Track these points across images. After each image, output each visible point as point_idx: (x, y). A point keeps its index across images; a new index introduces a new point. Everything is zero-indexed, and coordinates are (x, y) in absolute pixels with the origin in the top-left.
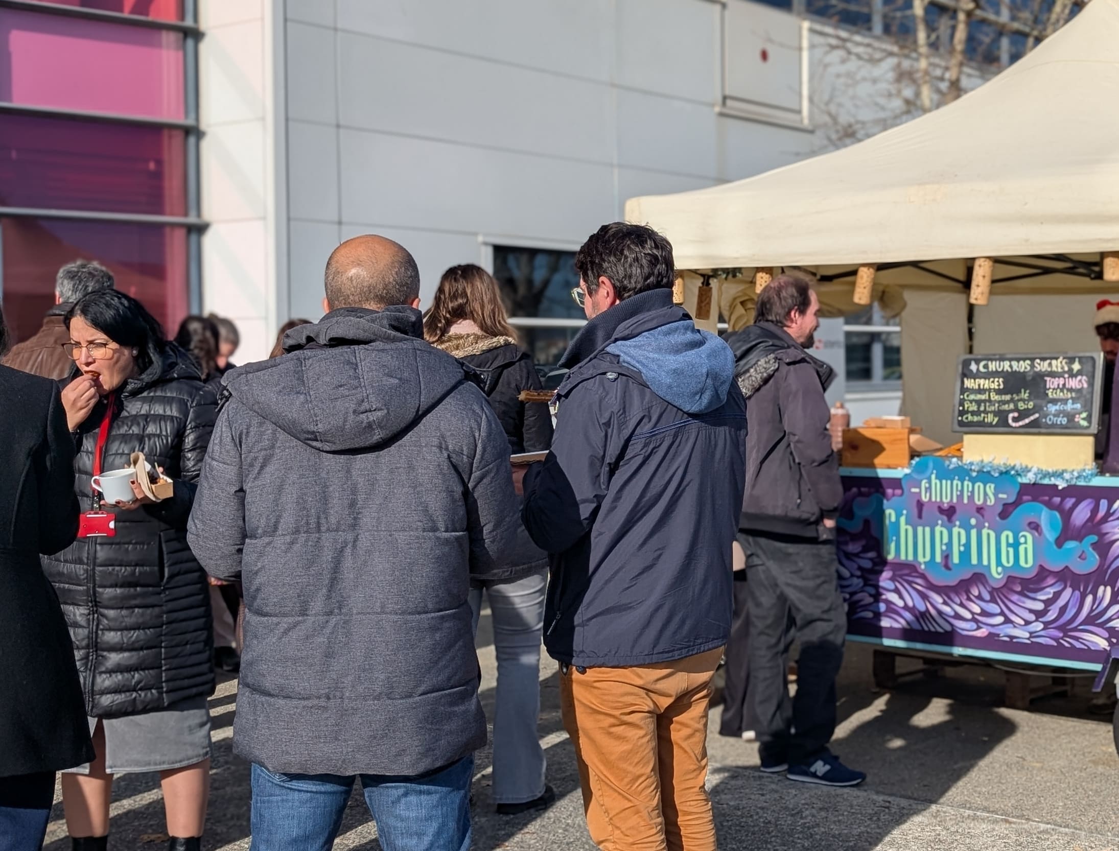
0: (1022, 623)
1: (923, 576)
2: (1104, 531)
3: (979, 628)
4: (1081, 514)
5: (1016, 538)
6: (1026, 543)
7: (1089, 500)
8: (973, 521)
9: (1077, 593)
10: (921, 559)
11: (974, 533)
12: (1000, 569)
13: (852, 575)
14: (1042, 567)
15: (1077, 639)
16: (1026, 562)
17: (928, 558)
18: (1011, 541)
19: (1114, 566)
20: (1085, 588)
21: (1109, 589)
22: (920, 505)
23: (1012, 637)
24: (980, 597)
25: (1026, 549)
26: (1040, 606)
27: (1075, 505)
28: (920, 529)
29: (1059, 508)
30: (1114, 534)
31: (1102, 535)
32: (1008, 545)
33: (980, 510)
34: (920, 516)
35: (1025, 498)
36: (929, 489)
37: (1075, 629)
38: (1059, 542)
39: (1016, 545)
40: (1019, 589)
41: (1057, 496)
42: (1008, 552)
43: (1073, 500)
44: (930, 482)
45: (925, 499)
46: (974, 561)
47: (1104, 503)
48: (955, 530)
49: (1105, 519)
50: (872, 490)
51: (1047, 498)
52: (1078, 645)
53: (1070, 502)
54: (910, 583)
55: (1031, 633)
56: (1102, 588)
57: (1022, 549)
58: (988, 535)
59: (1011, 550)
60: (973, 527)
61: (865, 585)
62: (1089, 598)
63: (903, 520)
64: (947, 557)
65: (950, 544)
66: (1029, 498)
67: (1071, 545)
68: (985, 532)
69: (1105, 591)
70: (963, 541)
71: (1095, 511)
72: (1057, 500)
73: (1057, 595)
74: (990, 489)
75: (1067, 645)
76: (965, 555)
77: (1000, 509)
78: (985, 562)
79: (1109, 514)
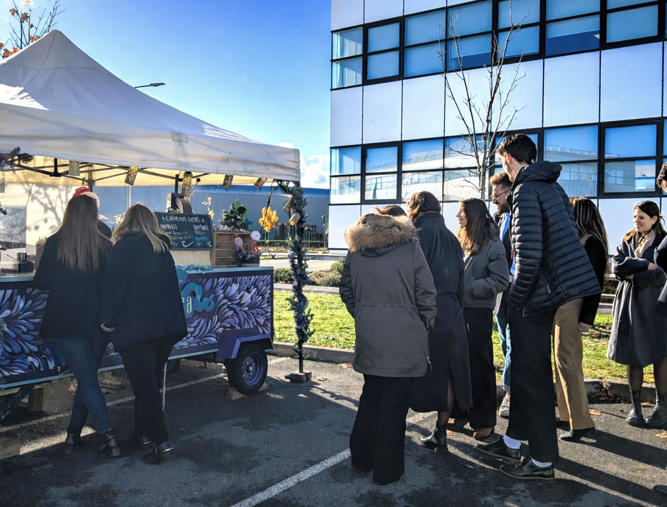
2: (216, 292)
4: (209, 285)
5: (186, 300)
6: (189, 302)
7: (211, 279)
9: (206, 321)
14: (195, 311)
15: (206, 341)
16: (189, 311)
18: (184, 302)
19: (219, 306)
20: (209, 318)
21: (217, 317)
23: (181, 347)
25: (189, 305)
26: (193, 329)
29: (201, 284)
30: (219, 292)
35: (189, 281)
37: (205, 337)
38: (202, 299)
43: (206, 279)
47: (216, 280)
49: (216, 287)
51: (196, 280)
52: (206, 343)
53: (205, 281)
55: (188, 343)
56: (214, 316)
62: (210, 321)
66: (191, 280)
67: (206, 300)
69: (215, 318)
71: (213, 283)
72: (200, 280)
73: (199, 323)
75: (202, 344)
79: (217, 284)
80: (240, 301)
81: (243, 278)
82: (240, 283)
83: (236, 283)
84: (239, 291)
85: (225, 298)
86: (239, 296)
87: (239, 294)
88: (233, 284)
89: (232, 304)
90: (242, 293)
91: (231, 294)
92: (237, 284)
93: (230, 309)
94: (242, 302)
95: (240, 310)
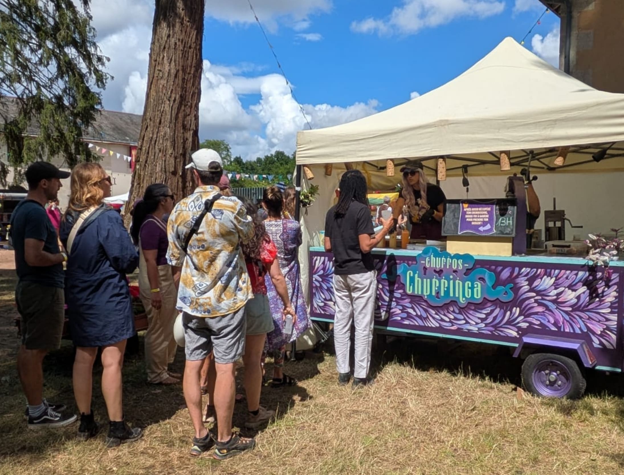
0: (474, 323)
1: (426, 301)
2: (517, 282)
3: (453, 325)
4: (505, 274)
5: (473, 285)
6: (477, 287)
7: (509, 268)
8: (451, 277)
9: (502, 310)
10: (425, 293)
11: (451, 282)
12: (464, 299)
14: (485, 298)
15: (501, 331)
16: (477, 296)
17: (428, 293)
18: (470, 286)
19: (521, 298)
20: (507, 308)
21: (518, 309)
22: (425, 269)
23: (469, 330)
24: (454, 312)
25: (477, 290)
26: (484, 316)
27: (502, 270)
28: (425, 280)
29: (494, 271)
30: (521, 283)
31: (516, 284)
32: (469, 288)
33: (455, 271)
34: (425, 274)
35: (477, 266)
36: (430, 262)
37: (501, 327)
38: (494, 287)
39: (472, 288)
40: (473, 308)
41: (494, 265)
42: (468, 291)
44: (430, 258)
45: (427, 266)
46: (451, 295)
47: (517, 269)
48: (443, 281)
49: (517, 277)
50: (402, 262)
51: (488, 266)
52: (502, 334)
53: (500, 268)
54: (419, 304)
55: (479, 328)
56: (515, 308)
57: (475, 290)
58: (459, 283)
59: (470, 290)
60: (451, 279)
61: (397, 305)
62: (508, 313)
63: (416, 275)
64: (438, 293)
65: (439, 287)
66: (479, 266)
67: (500, 288)
68: (457, 282)
69: (516, 310)
70: (446, 286)
71: (512, 273)
72: (493, 267)
73: (492, 311)
74: (460, 261)
75: (496, 334)
76: (447, 292)
77: (465, 271)
78: (457, 296)
79: (519, 274)
80: (558, 298)
81: (563, 271)
82: (556, 277)
83: (549, 275)
84: (556, 286)
85: (531, 290)
86: (555, 292)
87: (556, 289)
88: (545, 277)
89: (543, 299)
90: (561, 289)
91: (541, 288)
92: (551, 278)
93: (540, 304)
94: (559, 300)
95: (557, 308)
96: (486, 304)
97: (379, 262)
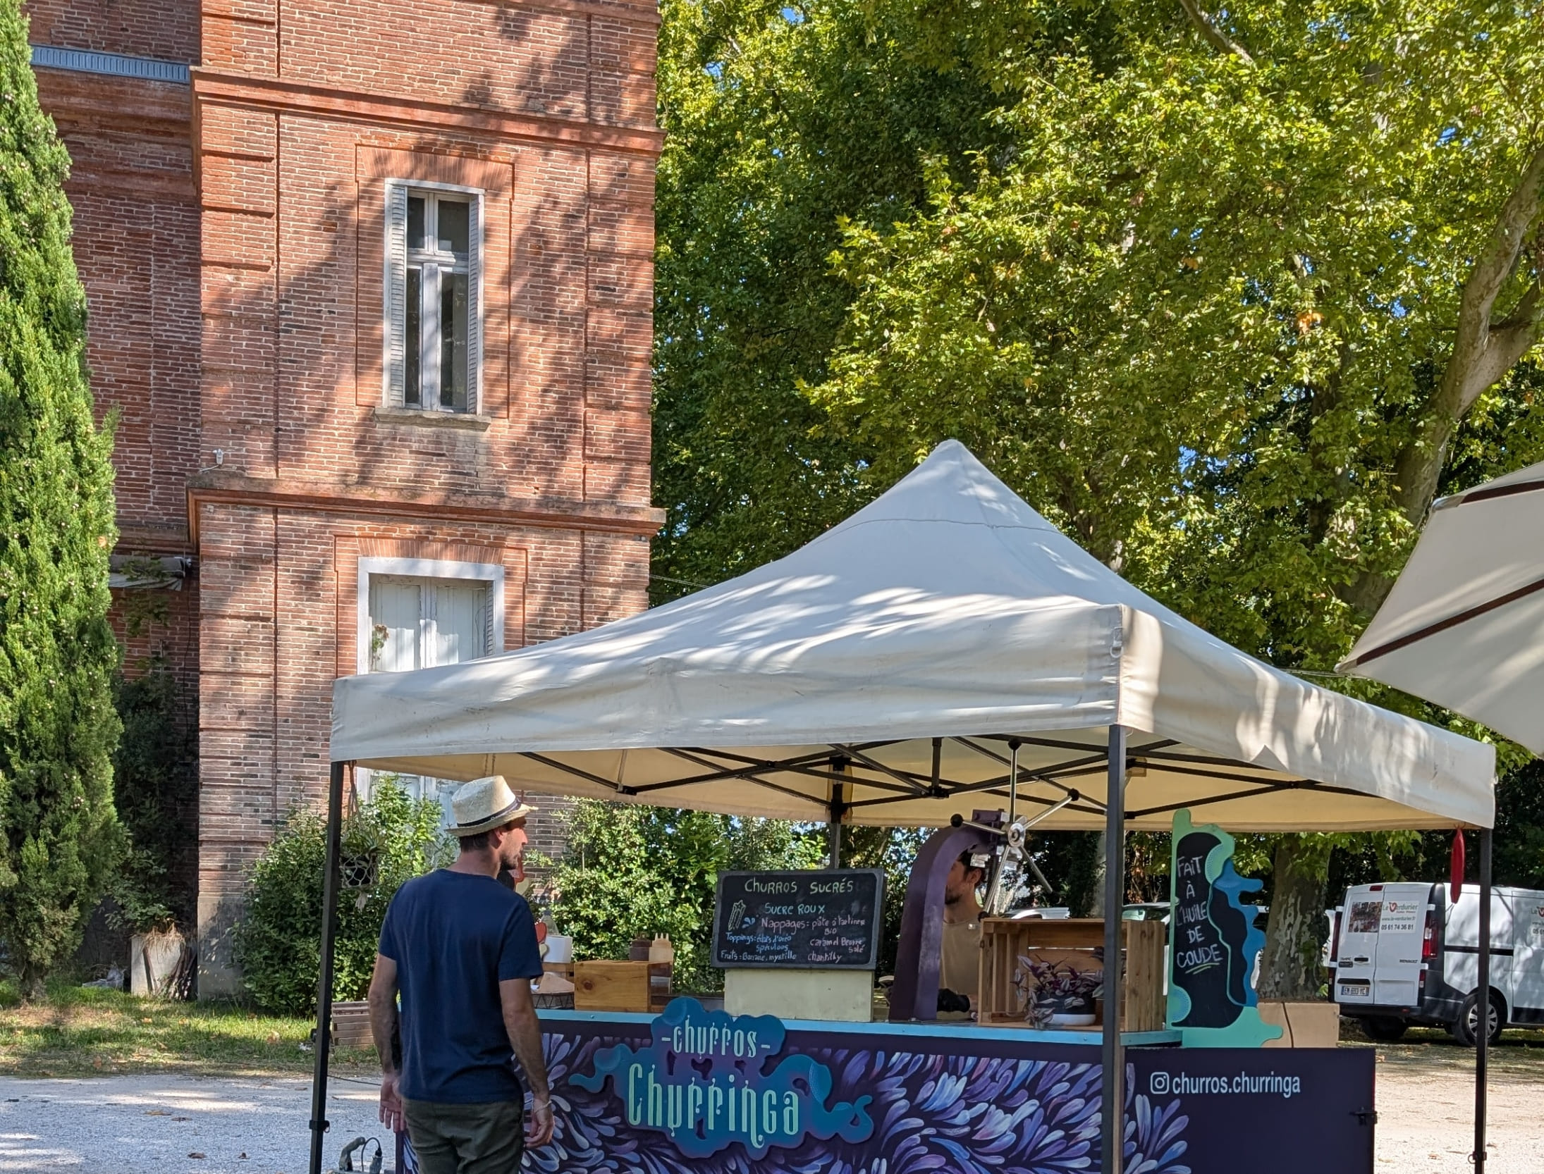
1: (673, 1146)
2: (882, 1090)
4: (855, 1069)
5: (780, 1098)
6: (791, 1105)
7: (864, 1052)
8: (732, 1079)
9: (848, 1166)
10: (671, 1125)
11: (732, 1092)
12: (761, 1137)
13: (592, 1146)
14: (807, 1134)
16: (791, 1129)
17: (679, 1124)
18: (774, 1102)
19: (891, 1133)
20: (858, 1161)
21: (884, 1162)
22: (671, 1057)
24: (737, 1172)
25: (791, 1112)
27: (848, 1058)
28: (671, 1088)
29: (829, 1062)
30: (892, 1093)
31: (878, 1095)
32: (771, 1107)
33: (739, 1064)
34: (671, 1073)
35: (792, 1049)
36: (681, 1038)
38: (829, 1104)
39: (779, 1108)
40: (782, 1162)
41: (828, 1047)
42: (770, 1116)
43: (846, 1052)
44: (683, 1030)
45: (677, 1049)
46: (732, 1128)
47: (881, 1055)
48: (712, 1089)
49: (882, 1076)
50: (618, 1039)
51: (816, 1049)
53: (843, 1054)
54: (658, 1155)
56: (877, 1161)
57: (786, 1111)
58: (749, 1094)
59: (774, 1113)
60: (731, 1085)
61: (607, 1158)
63: (651, 1075)
64: (701, 1122)
65: (704, 1106)
66: (796, 1049)
67: (842, 1107)
68: (745, 1090)
69: (880, 1164)
70: (720, 1102)
71: (870, 1065)
72: (828, 1051)
73: (825, 1170)
74: (752, 1038)
76: (722, 1119)
77: (763, 1062)
78: (744, 1129)
79: (886, 1069)
80: (973, 1132)
81: (984, 1060)
82: (969, 1075)
83: (955, 1072)
84: (969, 1098)
85: (914, 1111)
86: (966, 1116)
87: (969, 1106)
88: (945, 1075)
89: (940, 1135)
90: (982, 1107)
91: (937, 1104)
92: (959, 1078)
93: (935, 1149)
94: (976, 1137)
95: (972, 1158)
96: (812, 1149)
97: (564, 1041)
